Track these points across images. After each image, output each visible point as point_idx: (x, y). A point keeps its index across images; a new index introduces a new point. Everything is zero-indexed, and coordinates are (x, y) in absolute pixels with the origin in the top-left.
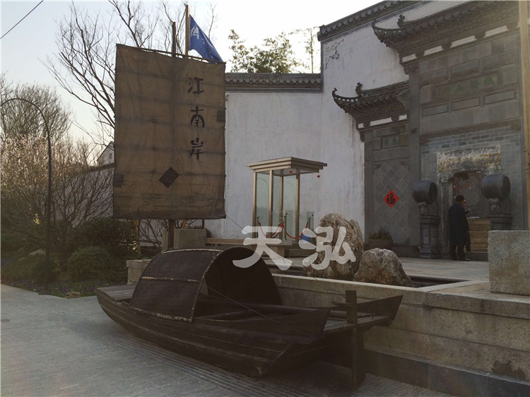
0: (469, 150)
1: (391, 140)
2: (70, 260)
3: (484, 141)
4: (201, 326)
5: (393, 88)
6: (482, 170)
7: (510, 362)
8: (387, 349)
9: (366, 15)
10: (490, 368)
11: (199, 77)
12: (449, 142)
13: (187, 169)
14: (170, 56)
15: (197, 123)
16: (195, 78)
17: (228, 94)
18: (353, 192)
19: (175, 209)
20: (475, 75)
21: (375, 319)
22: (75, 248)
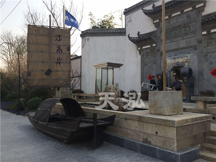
0: (178, 58)
1: (150, 54)
2: (28, 102)
3: (184, 54)
4: (49, 126)
5: (151, 34)
6: (183, 65)
7: (147, 138)
8: (115, 134)
9: (141, 4)
10: (142, 140)
11: (60, 34)
12: (171, 54)
13: (56, 69)
14: (49, 27)
15: (59, 52)
16: (58, 35)
17: (89, 37)
18: (137, 75)
19: (51, 84)
20: (181, 27)
21: (105, 123)
22: (30, 98)
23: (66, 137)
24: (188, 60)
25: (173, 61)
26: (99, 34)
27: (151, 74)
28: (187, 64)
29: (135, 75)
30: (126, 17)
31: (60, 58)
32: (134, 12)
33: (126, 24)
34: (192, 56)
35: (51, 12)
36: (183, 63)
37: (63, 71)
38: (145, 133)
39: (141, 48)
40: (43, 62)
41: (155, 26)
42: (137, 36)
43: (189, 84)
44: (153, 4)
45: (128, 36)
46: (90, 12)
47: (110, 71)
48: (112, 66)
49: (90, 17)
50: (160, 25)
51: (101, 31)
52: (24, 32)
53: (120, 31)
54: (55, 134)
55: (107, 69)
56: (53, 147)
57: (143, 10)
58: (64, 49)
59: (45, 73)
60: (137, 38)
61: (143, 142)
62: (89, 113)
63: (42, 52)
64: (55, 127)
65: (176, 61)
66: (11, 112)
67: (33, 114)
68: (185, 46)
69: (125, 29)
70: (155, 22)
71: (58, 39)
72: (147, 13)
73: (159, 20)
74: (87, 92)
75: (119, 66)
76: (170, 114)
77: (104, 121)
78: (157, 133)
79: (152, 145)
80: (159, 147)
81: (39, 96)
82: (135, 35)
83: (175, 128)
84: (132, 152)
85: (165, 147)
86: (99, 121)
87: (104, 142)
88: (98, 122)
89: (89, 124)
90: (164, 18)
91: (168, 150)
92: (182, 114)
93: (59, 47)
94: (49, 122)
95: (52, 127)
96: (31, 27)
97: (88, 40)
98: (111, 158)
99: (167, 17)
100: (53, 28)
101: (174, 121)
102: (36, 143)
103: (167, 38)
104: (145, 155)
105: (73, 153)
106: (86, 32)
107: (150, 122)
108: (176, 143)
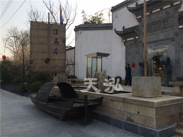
0: (158, 48)
1: (133, 45)
2: (31, 86)
3: (163, 45)
4: (48, 106)
5: (134, 28)
6: (162, 55)
7: (130, 117)
8: (103, 113)
9: (126, 2)
10: (126, 119)
11: (57, 29)
12: (152, 45)
13: (53, 58)
14: (48, 23)
15: (56, 44)
16: (56, 30)
17: (81, 31)
18: (122, 63)
19: (49, 70)
20: (160, 22)
21: (94, 104)
22: (33, 82)
23: (61, 115)
24: (167, 50)
25: (153, 51)
26: (90, 28)
27: (134, 63)
28: (165, 54)
29: (121, 63)
30: (113, 14)
31: (57, 49)
32: (120, 9)
33: (113, 19)
34: (170, 46)
35: (50, 10)
36: (162, 52)
37: (59, 60)
38: (128, 113)
39: (126, 40)
40: (43, 52)
41: (138, 21)
42: (122, 30)
43: (167, 71)
44: (136, 3)
45: (115, 30)
46: (83, 10)
47: (99, 60)
48: (101, 55)
49: (82, 14)
50: (142, 20)
51: (92, 25)
52: (27, 27)
53: (108, 26)
54: (53, 112)
55: (97, 58)
56: (51, 123)
57: (127, 7)
58: (60, 41)
59: (44, 62)
60: (122, 31)
61: (127, 120)
62: (81, 95)
63: (42, 44)
64: (53, 107)
65: (156, 51)
66: (17, 94)
67: (34, 96)
68: (164, 38)
69: (111, 24)
70: (138, 17)
71: (56, 33)
72: (131, 10)
73: (141, 16)
74: (80, 77)
75: (106, 55)
76: (151, 97)
77: (93, 102)
78: (139, 112)
79: (135, 123)
80: (141, 125)
81: (40, 81)
82: (120, 29)
83: (155, 109)
84: (118, 128)
85: (145, 125)
86: (90, 102)
87: (94, 120)
88: (88, 103)
89: (81, 104)
90: (146, 14)
91: (148, 127)
92: (161, 96)
93: (56, 40)
94: (48, 102)
95: (50, 106)
96: (33, 23)
97: (81, 33)
98: (100, 133)
99: (148, 14)
100: (52, 23)
101: (154, 103)
102: (37, 120)
103: (148, 31)
104: (128, 132)
105: (67, 128)
106: (79, 27)
107: (133, 103)
108: (155, 121)
